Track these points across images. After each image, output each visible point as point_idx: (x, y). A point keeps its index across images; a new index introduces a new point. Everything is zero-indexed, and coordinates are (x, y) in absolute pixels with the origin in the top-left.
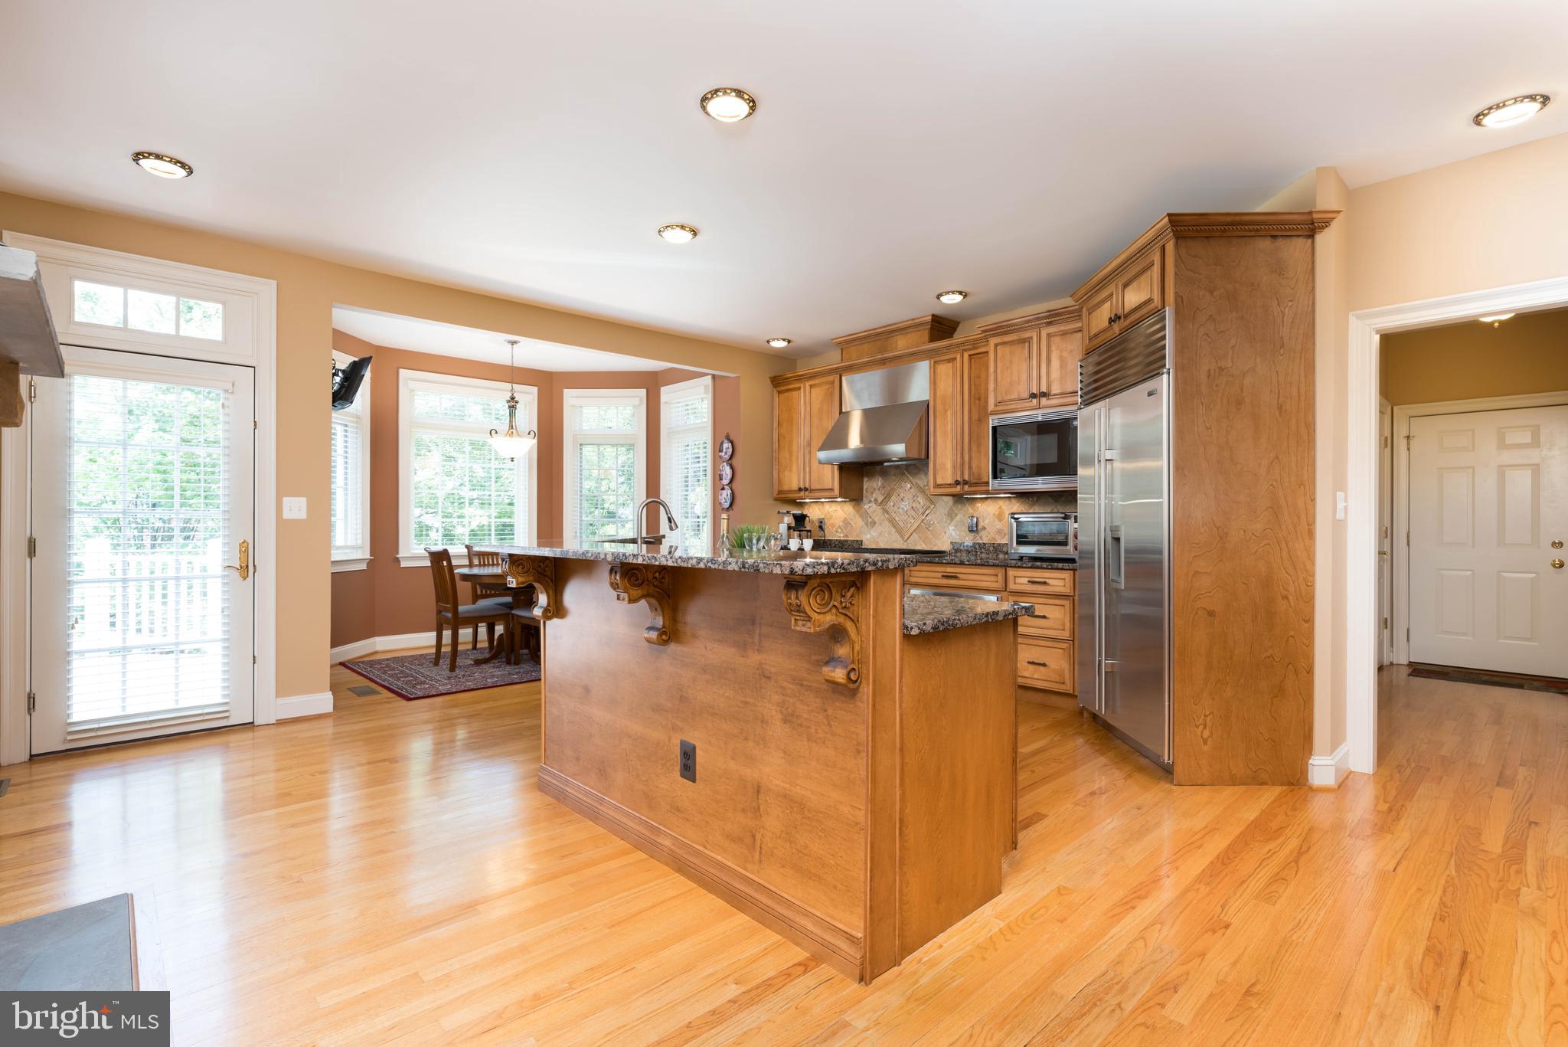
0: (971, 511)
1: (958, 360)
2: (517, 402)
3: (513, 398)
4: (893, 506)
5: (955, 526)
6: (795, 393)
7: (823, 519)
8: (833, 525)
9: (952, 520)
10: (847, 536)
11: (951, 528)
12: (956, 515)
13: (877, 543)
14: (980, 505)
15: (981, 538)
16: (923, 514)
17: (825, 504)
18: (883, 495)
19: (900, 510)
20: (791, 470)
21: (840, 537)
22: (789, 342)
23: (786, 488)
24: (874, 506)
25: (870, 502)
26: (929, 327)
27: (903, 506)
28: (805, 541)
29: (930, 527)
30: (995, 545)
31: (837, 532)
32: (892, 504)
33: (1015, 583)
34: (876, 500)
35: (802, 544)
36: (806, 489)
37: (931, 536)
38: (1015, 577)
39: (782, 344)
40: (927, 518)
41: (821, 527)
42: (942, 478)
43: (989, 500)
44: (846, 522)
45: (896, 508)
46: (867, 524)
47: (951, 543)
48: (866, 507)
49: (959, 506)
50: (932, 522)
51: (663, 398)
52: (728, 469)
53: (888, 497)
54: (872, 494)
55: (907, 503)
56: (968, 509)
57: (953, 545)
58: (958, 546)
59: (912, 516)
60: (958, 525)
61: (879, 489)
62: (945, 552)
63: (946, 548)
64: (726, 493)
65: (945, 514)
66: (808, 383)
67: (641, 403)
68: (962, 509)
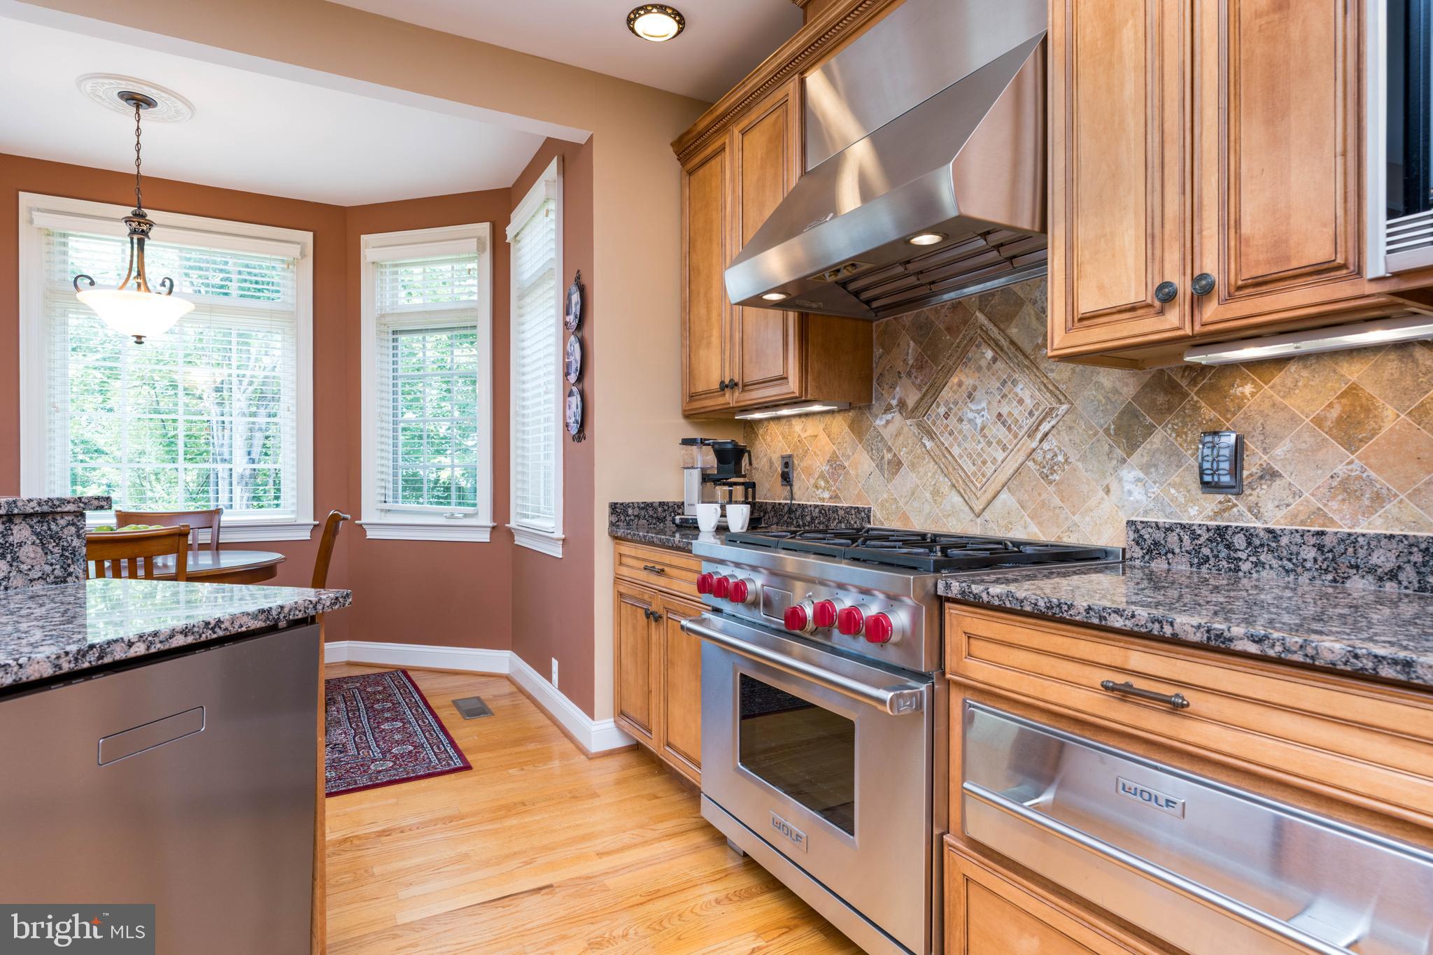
0: (1208, 413)
4: (946, 416)
5: (1146, 468)
6: (714, 163)
7: (790, 456)
8: (809, 472)
9: (1137, 447)
10: (835, 497)
11: (1134, 475)
12: (1149, 429)
13: (905, 517)
14: (1248, 389)
15: (1255, 511)
16: (1031, 435)
17: (795, 422)
18: (919, 388)
19: (966, 426)
20: (709, 344)
21: (823, 499)
22: (680, 18)
23: (701, 387)
24: (896, 417)
25: (888, 409)
27: (971, 415)
28: (730, 509)
29: (1053, 471)
30: (1328, 541)
31: (817, 486)
32: (942, 410)
34: (902, 404)
35: (723, 515)
36: (733, 385)
37: (1057, 501)
39: (665, 26)
40: (1046, 446)
41: (786, 478)
42: (1101, 287)
43: (1293, 367)
44: (835, 463)
45: (952, 420)
46: (880, 466)
47: (1130, 523)
48: (879, 422)
49: (1161, 399)
50: (1060, 458)
51: (510, 231)
52: (577, 346)
53: (932, 392)
54: (893, 387)
55: (984, 405)
56: (1196, 408)
57: (1137, 531)
58: (1159, 536)
59: (999, 442)
60: (1155, 466)
61: (909, 374)
62: (1106, 553)
63: (1111, 536)
64: (575, 400)
65: (1107, 431)
66: (736, 131)
67: (481, 249)
68: (1170, 410)
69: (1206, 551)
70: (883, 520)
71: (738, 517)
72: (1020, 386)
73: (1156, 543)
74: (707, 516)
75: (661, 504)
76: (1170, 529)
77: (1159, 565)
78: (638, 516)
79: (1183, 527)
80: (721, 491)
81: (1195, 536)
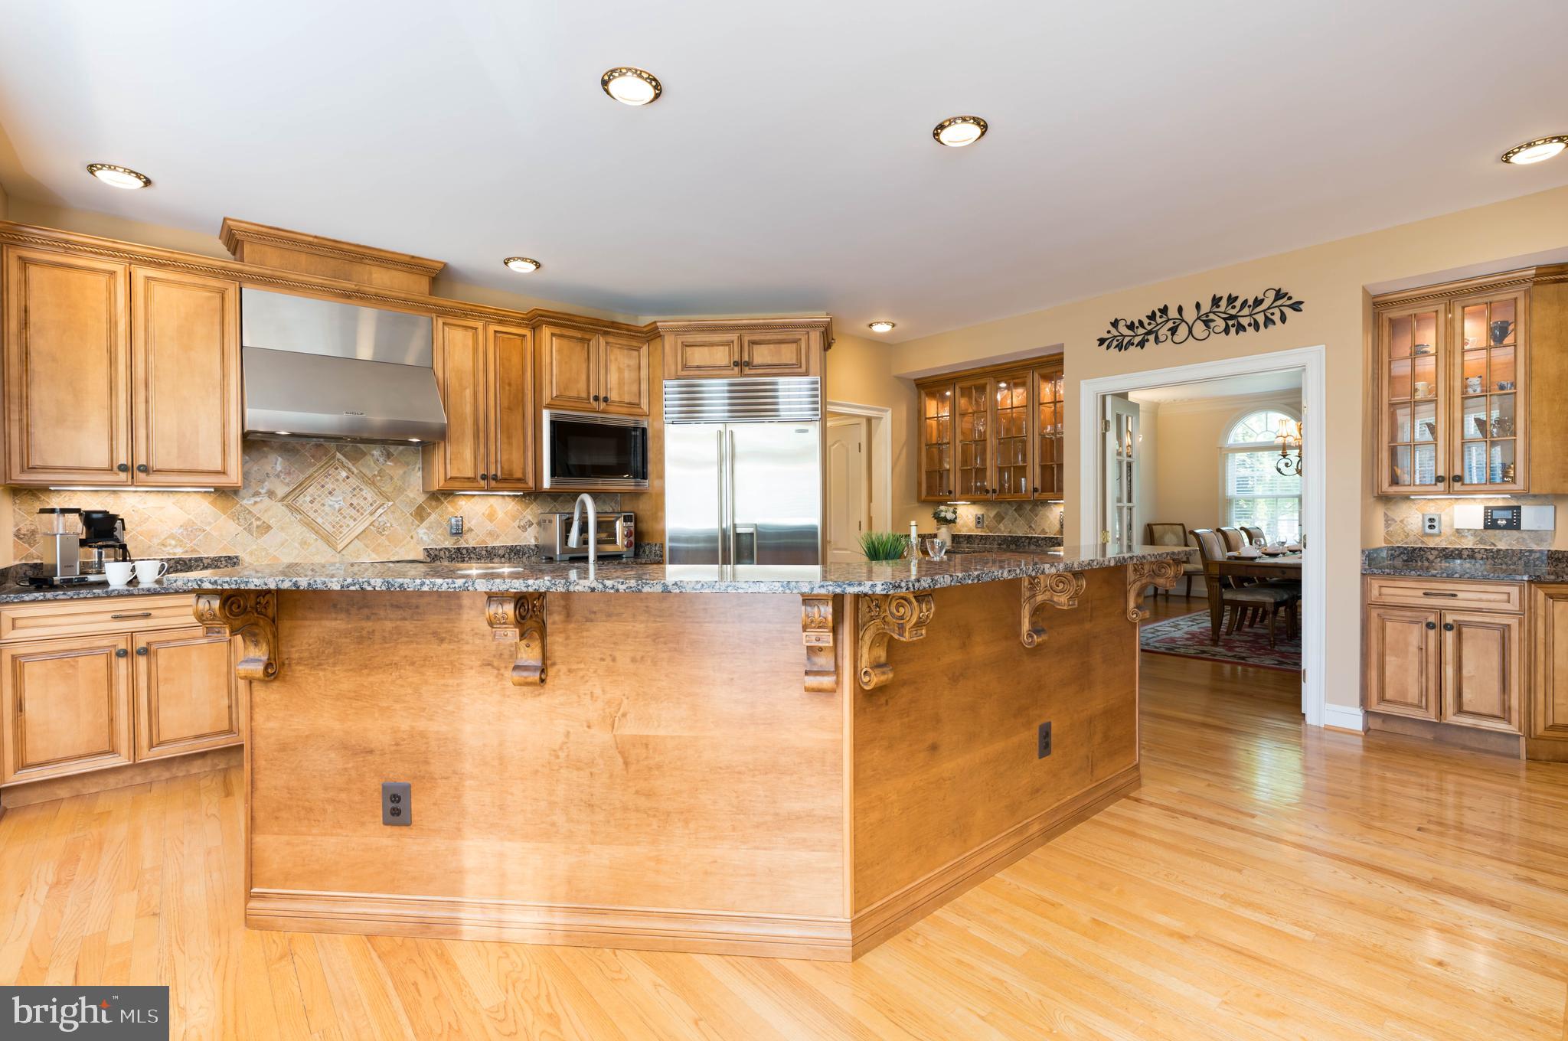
0: (450, 509)
1: (479, 331)
4: (312, 502)
5: (428, 528)
6: (91, 278)
8: (151, 535)
9: (422, 521)
10: (192, 552)
11: (422, 532)
12: (429, 514)
13: (274, 559)
14: (463, 503)
15: (467, 542)
16: (372, 514)
18: (288, 485)
19: (327, 508)
23: (58, 463)
24: (264, 499)
25: (256, 494)
27: (331, 503)
29: (384, 530)
30: (489, 549)
31: (164, 545)
32: (308, 499)
36: (144, 469)
37: (387, 543)
39: (131, 183)
40: (380, 519)
42: (458, 469)
44: (193, 531)
45: (316, 505)
46: (247, 530)
47: (424, 549)
48: (246, 502)
49: (434, 503)
50: (388, 525)
53: (300, 488)
54: (261, 481)
55: (341, 498)
56: (446, 508)
57: (428, 552)
58: (437, 553)
59: (351, 517)
60: (432, 528)
61: (278, 476)
63: (416, 554)
65: (411, 514)
66: (139, 273)
68: (437, 508)
69: (454, 556)
70: (253, 562)
72: (365, 491)
73: (436, 556)
76: (441, 550)
79: (445, 549)
81: (450, 551)
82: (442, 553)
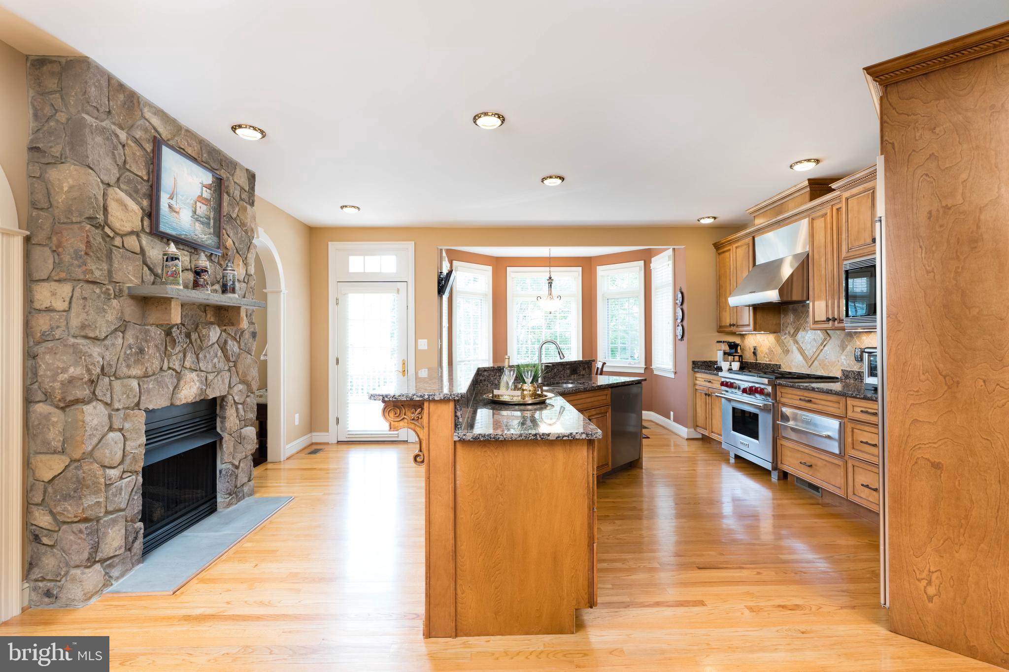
0: (858, 343)
1: (828, 214)
2: (552, 280)
3: (550, 278)
4: (801, 338)
5: (846, 356)
6: (727, 254)
7: (756, 346)
8: (762, 352)
9: (843, 351)
10: (770, 361)
11: (843, 357)
12: (847, 346)
13: (790, 368)
14: (865, 338)
16: (822, 344)
17: (757, 335)
18: (794, 328)
19: (806, 340)
20: (726, 311)
21: (766, 361)
22: (715, 218)
23: (723, 324)
24: (787, 336)
25: (785, 334)
26: (808, 189)
27: (807, 338)
28: (733, 363)
29: (827, 356)
31: (764, 357)
32: (800, 336)
33: (853, 411)
34: (789, 333)
35: (731, 365)
36: (734, 325)
37: (827, 364)
38: (853, 406)
39: (711, 221)
40: (825, 348)
41: (755, 353)
42: (819, 315)
43: (872, 333)
44: (771, 351)
45: (803, 339)
46: (783, 351)
47: (842, 370)
48: (783, 338)
49: (849, 338)
50: (828, 352)
51: (652, 266)
52: (681, 311)
53: (797, 330)
54: (787, 327)
55: (810, 335)
56: (856, 341)
57: (843, 372)
58: (847, 373)
59: (814, 346)
60: (848, 355)
61: (791, 325)
62: (837, 378)
63: (838, 374)
64: (680, 328)
65: (838, 345)
66: (734, 246)
67: (640, 270)
68: (851, 341)
69: (856, 377)
70: (785, 368)
71: (736, 366)
73: (847, 375)
74: (725, 366)
75: (710, 361)
76: (850, 372)
77: (848, 381)
78: (702, 365)
79: (852, 371)
80: (730, 358)
81: (854, 374)
82: (850, 374)
